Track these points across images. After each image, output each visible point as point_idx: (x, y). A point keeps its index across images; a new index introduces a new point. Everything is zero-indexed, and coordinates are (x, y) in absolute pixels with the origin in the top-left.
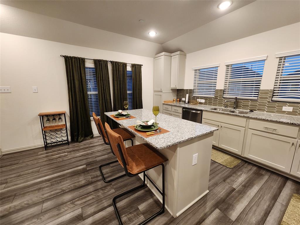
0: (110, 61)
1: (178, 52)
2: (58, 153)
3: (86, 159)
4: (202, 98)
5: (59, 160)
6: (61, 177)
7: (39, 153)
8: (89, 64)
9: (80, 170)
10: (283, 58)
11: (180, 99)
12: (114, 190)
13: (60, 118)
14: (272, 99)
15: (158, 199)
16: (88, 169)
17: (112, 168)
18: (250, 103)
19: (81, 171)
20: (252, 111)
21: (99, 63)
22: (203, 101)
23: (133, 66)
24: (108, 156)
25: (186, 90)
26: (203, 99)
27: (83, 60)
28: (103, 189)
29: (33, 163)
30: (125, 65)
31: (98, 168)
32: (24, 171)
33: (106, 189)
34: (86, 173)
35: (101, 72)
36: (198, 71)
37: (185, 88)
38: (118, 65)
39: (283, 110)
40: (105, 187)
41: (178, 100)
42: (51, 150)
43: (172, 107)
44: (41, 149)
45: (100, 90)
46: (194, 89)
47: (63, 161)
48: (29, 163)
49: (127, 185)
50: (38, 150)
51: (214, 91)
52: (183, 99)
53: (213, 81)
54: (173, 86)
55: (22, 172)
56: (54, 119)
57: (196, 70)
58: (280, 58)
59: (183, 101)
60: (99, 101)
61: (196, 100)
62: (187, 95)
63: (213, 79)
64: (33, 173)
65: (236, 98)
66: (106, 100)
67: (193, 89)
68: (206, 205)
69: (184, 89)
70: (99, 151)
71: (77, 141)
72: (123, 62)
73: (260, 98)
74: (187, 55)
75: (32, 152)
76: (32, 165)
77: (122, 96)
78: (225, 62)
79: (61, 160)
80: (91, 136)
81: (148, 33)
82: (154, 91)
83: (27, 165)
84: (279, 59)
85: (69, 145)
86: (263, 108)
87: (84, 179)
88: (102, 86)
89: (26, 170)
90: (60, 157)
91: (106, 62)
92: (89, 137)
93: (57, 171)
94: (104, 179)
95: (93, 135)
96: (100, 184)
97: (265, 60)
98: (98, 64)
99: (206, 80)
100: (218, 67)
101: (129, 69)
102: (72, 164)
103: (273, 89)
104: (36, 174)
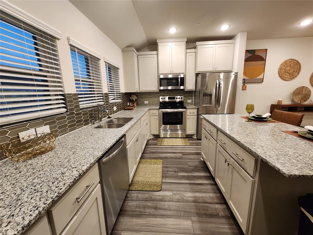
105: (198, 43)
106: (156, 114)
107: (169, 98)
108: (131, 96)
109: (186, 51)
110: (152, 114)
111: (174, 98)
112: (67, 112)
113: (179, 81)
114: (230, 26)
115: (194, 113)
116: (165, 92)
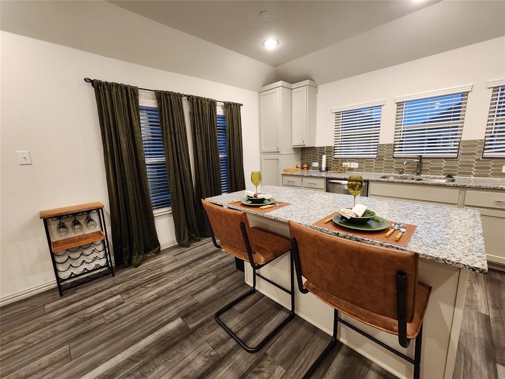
0: (186, 96)
1: (307, 82)
2: (95, 299)
3: (174, 302)
4: (351, 160)
5: (108, 317)
6: (137, 362)
7: (47, 307)
8: (147, 101)
9: (173, 332)
10: (500, 88)
11: (308, 165)
12: (282, 368)
13: (89, 220)
14: (483, 155)
15: (382, 369)
16: (191, 326)
17: (244, 315)
18: (444, 163)
19: (178, 335)
20: (451, 176)
21: (167, 99)
22: (355, 165)
23: (228, 106)
24: (218, 289)
25: (320, 148)
26: (354, 161)
27: (134, 92)
28: (256, 369)
29: (42, 335)
30: (212, 104)
31: (214, 321)
32: (28, 363)
33: (263, 369)
34: (192, 337)
35: (171, 117)
36: (342, 114)
37: (318, 144)
38: (201, 103)
39: (503, 172)
40: (257, 363)
41: (305, 166)
42: (74, 295)
43: (303, 179)
44: (47, 296)
45: (171, 154)
46: (336, 146)
47: (120, 316)
48: (30, 338)
49: (300, 348)
50: (39, 299)
51: (376, 147)
52: (316, 164)
53: (373, 130)
54: (298, 142)
55: (22, 366)
56: (76, 223)
57: (337, 113)
58: (494, 88)
59: (315, 168)
60: (170, 176)
61: (342, 165)
62: (324, 157)
63: (372, 128)
64: (56, 365)
65: (421, 156)
66: (182, 173)
67: (333, 145)
68: (474, 360)
69: (316, 146)
70: (192, 281)
71: (130, 264)
72: (210, 98)
73: (463, 154)
74: (319, 87)
75: (25, 307)
76: (42, 342)
77: (211, 165)
78: (396, 97)
79: (113, 315)
80: (157, 249)
81: (263, 44)
82: (261, 152)
83: (29, 345)
84: (492, 89)
85: (113, 276)
86: (469, 170)
87: (198, 355)
88: (174, 146)
89: (32, 361)
90: (107, 309)
91: (179, 96)
92: (151, 252)
93: (117, 345)
94: (242, 344)
95: (160, 247)
96: (241, 359)
97: (468, 92)
98: (165, 99)
99: (358, 129)
100: (381, 106)
101: (220, 111)
102: (148, 321)
103: (484, 139)
104: (65, 366)
112: (377, 157)
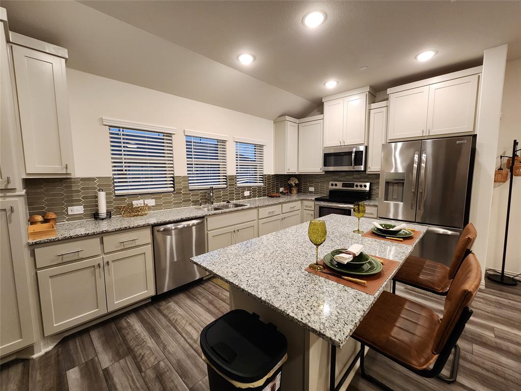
11: (56, 214)
22: (151, 202)
26: (149, 198)
41: (51, 216)
52: (77, 210)
57: (113, 128)
59: (74, 217)
61: (131, 204)
62: (102, 196)
63: (164, 157)
73: (229, 185)
100: (172, 134)
105: (389, 91)
106: (311, 207)
107: (344, 185)
108: (289, 179)
109: (370, 106)
110: (306, 206)
111: (352, 185)
112: (174, 191)
113: (353, 157)
114: (437, 52)
115: (372, 214)
116: (341, 174)
